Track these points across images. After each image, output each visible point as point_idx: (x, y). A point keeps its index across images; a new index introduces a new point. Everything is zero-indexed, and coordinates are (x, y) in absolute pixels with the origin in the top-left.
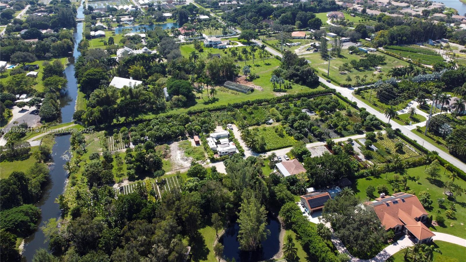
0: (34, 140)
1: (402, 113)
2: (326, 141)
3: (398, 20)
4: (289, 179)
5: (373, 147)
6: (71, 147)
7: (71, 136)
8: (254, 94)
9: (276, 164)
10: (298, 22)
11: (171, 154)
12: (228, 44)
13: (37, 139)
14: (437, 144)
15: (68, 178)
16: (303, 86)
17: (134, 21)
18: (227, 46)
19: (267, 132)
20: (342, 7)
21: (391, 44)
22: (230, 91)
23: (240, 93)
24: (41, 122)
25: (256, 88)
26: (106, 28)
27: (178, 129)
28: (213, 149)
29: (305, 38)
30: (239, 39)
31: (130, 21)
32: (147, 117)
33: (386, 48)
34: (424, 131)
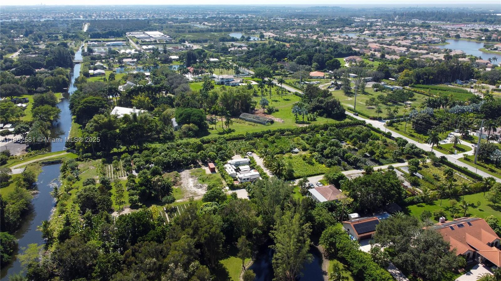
0: (16, 168)
1: (444, 143)
2: (363, 169)
3: (420, 63)
4: (327, 204)
5: (417, 174)
6: (61, 175)
7: (62, 165)
8: (273, 125)
9: (309, 190)
10: (314, 64)
11: (182, 181)
12: (241, 82)
13: (20, 167)
14: (490, 172)
15: (56, 206)
16: (328, 119)
17: (137, 63)
18: (240, 84)
19: (294, 160)
20: (359, 52)
21: (418, 82)
22: (247, 122)
23: (258, 125)
24: (26, 151)
25: (276, 120)
26: (106, 69)
27: (190, 156)
28: (232, 176)
29: (324, 78)
30: (253, 78)
31: (133, 62)
32: (153, 146)
33: (413, 87)
34: (473, 159)
